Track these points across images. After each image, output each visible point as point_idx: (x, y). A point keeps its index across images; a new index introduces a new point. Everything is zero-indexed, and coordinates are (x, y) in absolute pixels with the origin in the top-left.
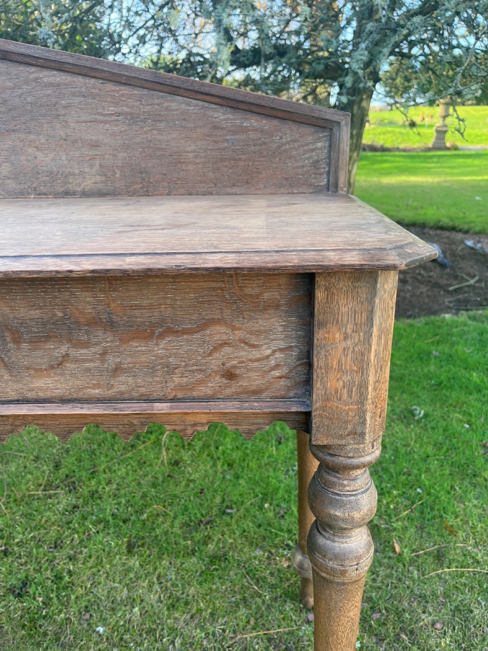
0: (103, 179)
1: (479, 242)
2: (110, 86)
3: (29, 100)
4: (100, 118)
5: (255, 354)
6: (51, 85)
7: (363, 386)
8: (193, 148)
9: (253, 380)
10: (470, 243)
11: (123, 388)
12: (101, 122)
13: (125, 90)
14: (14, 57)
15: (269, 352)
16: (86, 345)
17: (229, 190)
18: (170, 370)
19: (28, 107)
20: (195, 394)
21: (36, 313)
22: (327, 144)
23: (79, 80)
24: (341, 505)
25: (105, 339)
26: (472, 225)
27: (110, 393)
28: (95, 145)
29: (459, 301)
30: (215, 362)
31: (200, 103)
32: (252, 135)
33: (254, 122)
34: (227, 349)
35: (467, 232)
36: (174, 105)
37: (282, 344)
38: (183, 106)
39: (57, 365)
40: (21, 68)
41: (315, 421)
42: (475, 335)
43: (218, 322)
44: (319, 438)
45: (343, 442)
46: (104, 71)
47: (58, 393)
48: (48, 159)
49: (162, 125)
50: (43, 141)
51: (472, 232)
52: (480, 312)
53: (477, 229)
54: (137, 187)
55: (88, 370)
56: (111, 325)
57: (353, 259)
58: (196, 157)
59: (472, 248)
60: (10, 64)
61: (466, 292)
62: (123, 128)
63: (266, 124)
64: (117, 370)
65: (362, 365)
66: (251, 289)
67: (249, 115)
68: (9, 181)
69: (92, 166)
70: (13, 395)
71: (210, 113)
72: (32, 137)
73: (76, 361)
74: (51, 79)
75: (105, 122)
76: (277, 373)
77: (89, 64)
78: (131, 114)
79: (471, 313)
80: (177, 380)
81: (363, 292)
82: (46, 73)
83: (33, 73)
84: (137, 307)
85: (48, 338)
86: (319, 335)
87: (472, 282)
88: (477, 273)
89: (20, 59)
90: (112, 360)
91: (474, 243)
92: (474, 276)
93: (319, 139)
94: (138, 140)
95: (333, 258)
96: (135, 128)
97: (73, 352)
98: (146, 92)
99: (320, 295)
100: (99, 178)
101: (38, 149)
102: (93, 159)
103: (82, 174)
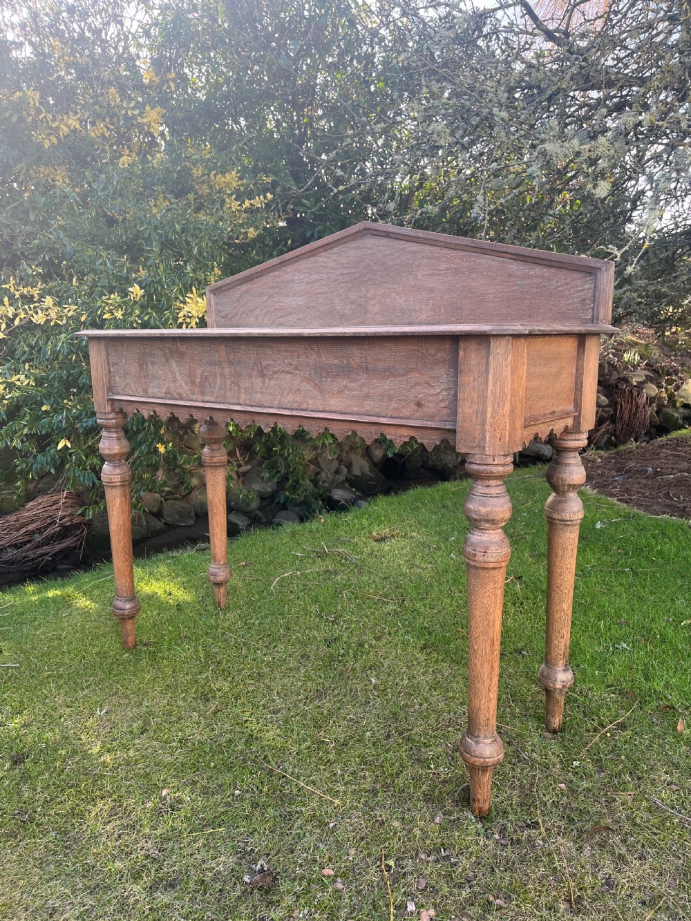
0: (432, 313)
2: (445, 251)
3: (397, 262)
4: (437, 272)
5: (433, 392)
6: (411, 252)
7: (484, 413)
8: (493, 291)
9: (430, 408)
11: (368, 408)
13: (454, 253)
14: (392, 235)
15: (439, 390)
16: (355, 381)
18: (390, 399)
19: (396, 267)
20: (401, 415)
21: (336, 361)
22: (593, 286)
23: (427, 248)
25: (363, 378)
27: (362, 410)
28: (431, 290)
30: (412, 395)
31: (501, 259)
32: (536, 281)
33: (537, 270)
34: (418, 388)
36: (483, 261)
37: (445, 386)
38: (489, 262)
39: (341, 392)
40: (396, 242)
41: (458, 435)
43: (414, 370)
44: (460, 447)
45: (472, 452)
46: (442, 242)
47: (339, 409)
48: (402, 301)
49: (474, 275)
50: (401, 288)
55: (354, 396)
56: (366, 370)
58: (495, 297)
60: (390, 240)
62: (450, 278)
63: (546, 272)
64: (367, 396)
65: (483, 397)
67: (534, 266)
68: (378, 316)
69: (427, 305)
70: (321, 408)
71: (507, 266)
72: (395, 286)
73: (350, 390)
74: (412, 249)
75: (439, 275)
76: (443, 405)
77: (433, 238)
78: (455, 268)
80: (393, 405)
81: (483, 352)
82: (409, 244)
84: (380, 360)
85: (339, 376)
86: (460, 378)
89: (394, 236)
90: (365, 390)
93: (586, 282)
94: (458, 286)
96: (457, 278)
97: (348, 385)
98: (467, 253)
99: (461, 353)
100: (430, 313)
101: (398, 294)
102: (428, 300)
103: (420, 311)
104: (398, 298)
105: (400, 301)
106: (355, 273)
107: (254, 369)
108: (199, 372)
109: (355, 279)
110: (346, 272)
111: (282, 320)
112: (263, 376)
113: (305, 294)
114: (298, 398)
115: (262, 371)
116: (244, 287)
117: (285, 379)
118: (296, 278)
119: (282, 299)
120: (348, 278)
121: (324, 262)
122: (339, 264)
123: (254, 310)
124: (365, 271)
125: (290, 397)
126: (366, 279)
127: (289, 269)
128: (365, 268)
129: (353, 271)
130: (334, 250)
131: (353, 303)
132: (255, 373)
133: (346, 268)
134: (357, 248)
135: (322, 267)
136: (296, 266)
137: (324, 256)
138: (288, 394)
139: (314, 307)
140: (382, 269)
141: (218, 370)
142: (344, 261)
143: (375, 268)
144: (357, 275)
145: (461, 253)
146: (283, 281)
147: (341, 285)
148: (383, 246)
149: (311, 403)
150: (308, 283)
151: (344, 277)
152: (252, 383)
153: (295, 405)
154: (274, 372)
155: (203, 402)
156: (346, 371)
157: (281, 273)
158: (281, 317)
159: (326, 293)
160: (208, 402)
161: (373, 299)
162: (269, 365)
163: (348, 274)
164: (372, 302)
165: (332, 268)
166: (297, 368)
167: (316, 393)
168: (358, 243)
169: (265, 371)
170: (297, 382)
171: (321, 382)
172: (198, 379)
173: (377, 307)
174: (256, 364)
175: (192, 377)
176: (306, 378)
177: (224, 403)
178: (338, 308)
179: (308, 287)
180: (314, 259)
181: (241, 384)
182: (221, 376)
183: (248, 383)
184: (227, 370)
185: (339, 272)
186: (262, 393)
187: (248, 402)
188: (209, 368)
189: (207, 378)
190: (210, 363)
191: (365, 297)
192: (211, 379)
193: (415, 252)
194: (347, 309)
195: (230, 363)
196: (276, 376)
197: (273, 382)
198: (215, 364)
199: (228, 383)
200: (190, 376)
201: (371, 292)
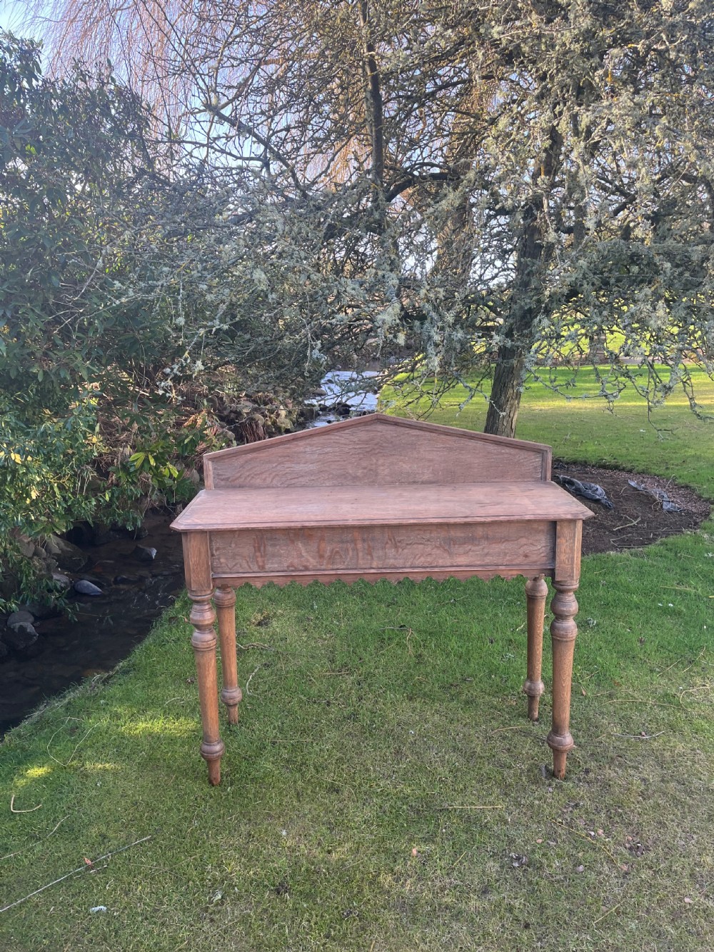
0: (433, 475)
1: (642, 482)
2: (442, 436)
3: (403, 442)
4: (435, 449)
5: (535, 548)
6: (413, 436)
7: (573, 558)
8: (477, 461)
9: (534, 558)
10: (633, 484)
11: (488, 561)
12: (435, 451)
13: (448, 437)
15: (540, 547)
16: (478, 545)
17: (493, 480)
18: (506, 554)
19: (403, 445)
20: (513, 564)
21: (462, 535)
22: (541, 459)
23: (427, 434)
24: (565, 606)
25: (485, 543)
26: (635, 464)
27: (483, 563)
28: (431, 461)
29: (623, 540)
30: (521, 551)
32: (506, 456)
33: (507, 450)
34: (525, 547)
35: (630, 471)
36: (470, 444)
37: (545, 545)
39: (466, 553)
40: (403, 429)
41: (556, 572)
42: (636, 568)
43: (522, 537)
44: (558, 579)
45: (566, 580)
47: (465, 563)
49: (464, 452)
50: (407, 459)
51: (634, 471)
52: (641, 549)
53: (641, 468)
54: (448, 480)
55: (477, 555)
56: (487, 538)
57: (569, 517)
58: (478, 465)
59: (635, 489)
60: (397, 426)
61: (629, 533)
62: (446, 453)
63: (513, 451)
64: (487, 554)
65: (572, 550)
66: (535, 526)
67: (505, 447)
68: (387, 477)
69: (428, 470)
70: (449, 564)
71: (487, 447)
72: (402, 457)
73: (473, 551)
74: (415, 433)
75: (437, 451)
76: (542, 555)
78: (450, 448)
79: (633, 550)
80: (508, 558)
81: (572, 527)
82: (413, 430)
84: (497, 533)
85: (465, 543)
86: (558, 540)
87: (635, 523)
88: (640, 514)
90: (486, 551)
91: (637, 483)
92: (636, 518)
93: (537, 457)
94: (452, 458)
95: (563, 517)
96: (451, 453)
97: (473, 548)
98: (458, 438)
99: (558, 528)
100: (431, 475)
101: (404, 463)
102: (429, 466)
103: (423, 473)
104: (404, 466)
105: (406, 467)
106: (366, 448)
107: (387, 543)
108: (329, 548)
109: (367, 452)
110: (358, 447)
111: (293, 482)
113: (318, 462)
114: (429, 560)
115: (396, 544)
116: (249, 456)
117: (417, 548)
118: (308, 450)
119: (293, 465)
120: (360, 451)
121: (337, 439)
122: (351, 441)
123: (262, 473)
124: (376, 447)
125: (422, 559)
126: (376, 452)
127: (301, 443)
128: (376, 444)
129: (364, 446)
130: (347, 431)
131: (365, 468)
132: (387, 546)
133: (358, 444)
134: (367, 431)
135: (335, 442)
136: (308, 441)
137: (337, 435)
138: (420, 557)
139: (326, 471)
140: (390, 445)
141: (350, 546)
142: (356, 439)
143: (384, 445)
144: (368, 450)
145: (453, 438)
146: (295, 452)
147: (354, 456)
148: (391, 431)
149: (441, 562)
150: (320, 454)
151: (356, 450)
152: (386, 553)
153: (426, 565)
154: (407, 544)
155: (333, 570)
156: (472, 540)
157: (292, 446)
158: (292, 479)
159: (339, 461)
160: (337, 570)
161: (383, 466)
162: (403, 540)
163: (360, 448)
164: (382, 468)
165: (346, 444)
166: (428, 540)
167: (446, 555)
168: (368, 428)
169: (398, 544)
170: (428, 549)
171: (450, 548)
172: (328, 554)
173: (387, 471)
174: (390, 540)
175: (321, 553)
176: (436, 547)
177: (356, 569)
178: (351, 472)
179: (321, 457)
180: (326, 437)
181: (374, 554)
182: (353, 550)
183: (381, 553)
184: (360, 546)
185: (351, 447)
186: (396, 559)
187: (380, 566)
188: (341, 545)
189: (337, 552)
190: (342, 542)
191: (376, 464)
192: (342, 553)
193: (418, 436)
194: (359, 473)
195: (364, 540)
196: (409, 547)
197: (406, 551)
198: (347, 542)
199: (360, 554)
200: (318, 552)
201: (381, 462)
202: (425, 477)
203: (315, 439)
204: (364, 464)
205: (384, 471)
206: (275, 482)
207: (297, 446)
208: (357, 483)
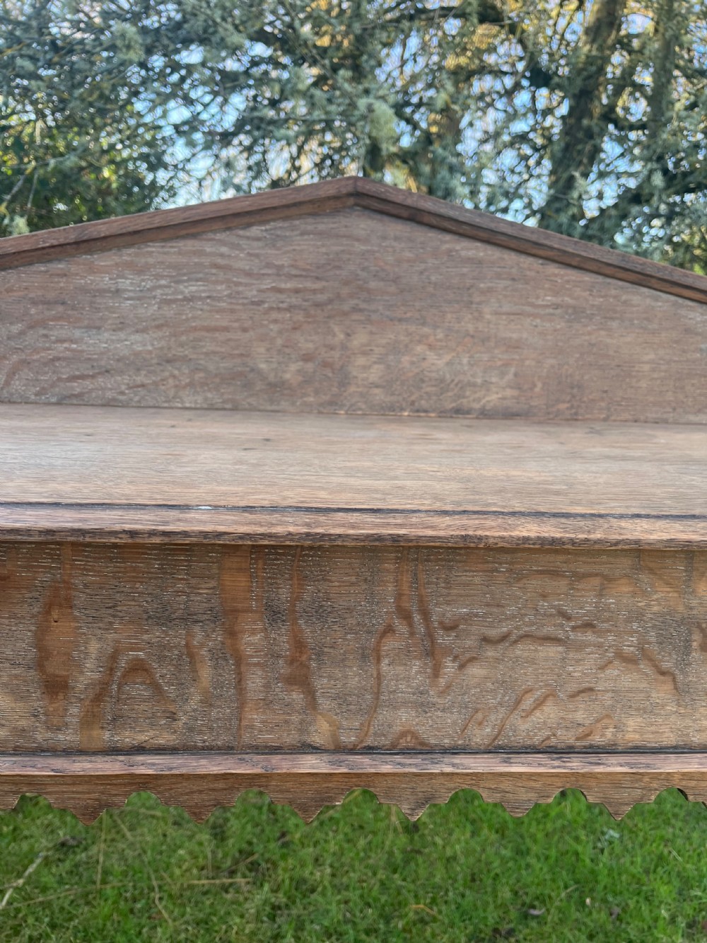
0: (515, 393)
2: (553, 269)
3: (433, 278)
4: (528, 309)
6: (470, 260)
8: (652, 356)
12: (530, 315)
13: (573, 275)
14: (426, 219)
17: (692, 418)
19: (431, 289)
23: (511, 258)
28: (514, 346)
31: (673, 298)
36: (636, 299)
38: (648, 301)
40: (432, 234)
46: (552, 248)
48: (441, 363)
49: (615, 324)
50: (440, 336)
54: (563, 406)
58: (653, 370)
60: (418, 228)
62: (560, 325)
68: (377, 391)
69: (503, 375)
71: (683, 312)
72: (426, 330)
74: (471, 253)
75: (535, 316)
78: (574, 308)
83: (449, 242)
89: (434, 221)
94: (577, 342)
96: (577, 325)
98: (600, 279)
100: (509, 393)
101: (431, 347)
102: (506, 365)
103: (486, 385)
104: (431, 356)
105: (437, 362)
106: (314, 291)
107: (389, 630)
108: (94, 647)
109: (317, 305)
110: (289, 285)
111: (77, 387)
112: (431, 652)
113: (159, 327)
114: (580, 716)
115: (430, 635)
117: (532, 662)
118: (125, 283)
119: (78, 333)
120: (294, 300)
121: (222, 255)
122: (268, 265)
124: (345, 291)
125: (550, 712)
126: (346, 307)
127: (104, 260)
128: (346, 283)
129: (309, 284)
130: (255, 231)
131: (307, 358)
132: (390, 644)
133: (291, 277)
134: (321, 234)
135: (216, 266)
136: (128, 254)
137: (223, 243)
138: (539, 704)
139: (186, 359)
140: (393, 289)
141: (205, 639)
142: (284, 261)
143: (372, 284)
144: (321, 298)
145: (588, 278)
146: (84, 290)
147: (274, 315)
148: (396, 239)
150: (169, 302)
151: (282, 297)
152: (379, 677)
153: (567, 737)
154: (486, 640)
155: (113, 751)
157: (73, 269)
158: (73, 378)
159: (226, 329)
160: (140, 750)
161: (364, 353)
162: (467, 619)
163: (297, 291)
164: (361, 361)
165: (249, 274)
166: (589, 626)
167: (662, 693)
168: (325, 224)
169: (443, 639)
170: (582, 669)
171: (684, 664)
172: (88, 674)
173: (376, 373)
174: (406, 616)
175: (54, 667)
176: (620, 656)
177: (227, 750)
178: (263, 366)
179: (169, 312)
180: (190, 245)
181: (321, 683)
182: (218, 657)
183: (354, 678)
184: (252, 640)
185: (267, 284)
186: (423, 707)
187: (349, 738)
188: (155, 635)
189: (138, 668)
190: (164, 618)
191: (344, 347)
192: (162, 672)
193: (480, 262)
194: (291, 372)
195: (273, 614)
196: (490, 653)
197: (476, 671)
198: (189, 619)
199: (255, 681)
200: (40, 664)
201: (360, 339)
202: (492, 399)
203: (154, 248)
204: (306, 342)
205: (366, 371)
206: (17, 385)
207: (92, 270)
208: (284, 405)
